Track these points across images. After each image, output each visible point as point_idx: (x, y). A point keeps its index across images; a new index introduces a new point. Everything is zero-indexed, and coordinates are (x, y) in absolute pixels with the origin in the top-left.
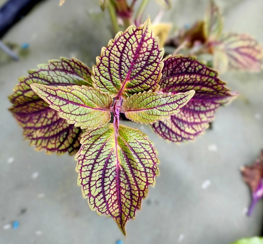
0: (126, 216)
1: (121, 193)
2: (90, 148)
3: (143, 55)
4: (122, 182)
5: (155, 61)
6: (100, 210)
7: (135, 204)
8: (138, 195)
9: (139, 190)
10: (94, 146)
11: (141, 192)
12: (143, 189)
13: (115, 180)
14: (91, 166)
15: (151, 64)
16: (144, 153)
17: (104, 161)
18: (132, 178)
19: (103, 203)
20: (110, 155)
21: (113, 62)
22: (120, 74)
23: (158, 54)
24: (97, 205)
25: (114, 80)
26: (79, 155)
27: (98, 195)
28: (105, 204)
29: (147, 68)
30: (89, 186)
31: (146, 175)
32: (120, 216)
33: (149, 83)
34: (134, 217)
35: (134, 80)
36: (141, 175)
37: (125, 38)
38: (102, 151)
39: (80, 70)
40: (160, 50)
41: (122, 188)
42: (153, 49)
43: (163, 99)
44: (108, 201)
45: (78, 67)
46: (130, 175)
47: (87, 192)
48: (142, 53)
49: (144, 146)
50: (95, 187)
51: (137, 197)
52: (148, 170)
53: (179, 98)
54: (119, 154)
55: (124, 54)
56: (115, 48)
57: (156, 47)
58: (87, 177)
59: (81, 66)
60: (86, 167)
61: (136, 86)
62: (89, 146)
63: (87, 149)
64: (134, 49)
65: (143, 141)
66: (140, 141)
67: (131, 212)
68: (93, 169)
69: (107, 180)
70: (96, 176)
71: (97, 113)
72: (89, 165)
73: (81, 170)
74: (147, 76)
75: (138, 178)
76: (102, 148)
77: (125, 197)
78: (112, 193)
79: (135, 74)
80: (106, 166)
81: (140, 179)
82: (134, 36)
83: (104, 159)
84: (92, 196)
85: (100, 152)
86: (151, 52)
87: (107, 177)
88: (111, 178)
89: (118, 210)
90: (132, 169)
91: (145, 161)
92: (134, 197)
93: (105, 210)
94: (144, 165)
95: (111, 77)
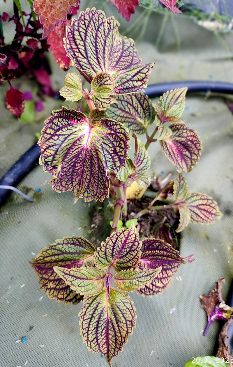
0: (111, 354)
1: (108, 338)
2: (89, 306)
3: (128, 245)
4: (110, 330)
5: (136, 249)
6: (94, 350)
7: (118, 346)
8: (120, 340)
9: (121, 337)
10: (92, 305)
11: (123, 338)
12: (124, 336)
13: (105, 329)
14: (89, 319)
15: (133, 251)
16: (126, 310)
17: (98, 315)
18: (117, 328)
19: (96, 345)
20: (102, 311)
21: (108, 249)
22: (112, 255)
23: (138, 245)
24: (92, 347)
25: (108, 259)
26: (82, 312)
27: (93, 340)
28: (97, 346)
29: (130, 253)
30: (88, 334)
31: (127, 326)
32: (108, 353)
33: (132, 263)
34: (117, 355)
35: (122, 259)
36: (123, 325)
37: (117, 235)
38: (97, 308)
39: (85, 244)
40: (139, 242)
41: (110, 334)
42: (135, 241)
43: (140, 273)
44: (100, 344)
45: (84, 242)
46: (116, 325)
47: (86, 338)
48: (127, 243)
49: (126, 304)
50: (91, 334)
51: (120, 341)
52: (128, 322)
53: (151, 273)
54: (108, 309)
55: (116, 245)
56: (110, 241)
57: (137, 240)
58: (86, 328)
59: (85, 241)
60: (86, 321)
61: (123, 263)
62: (88, 305)
63: (87, 307)
64: (122, 241)
65: (126, 301)
66: (124, 301)
67: (115, 352)
68: (90, 322)
69: (99, 329)
70: (93, 326)
71: (95, 283)
72: (88, 319)
73: (82, 323)
74: (130, 258)
75: (121, 327)
76: (97, 306)
77: (111, 340)
78: (103, 338)
79: (122, 256)
80: (99, 318)
81: (122, 328)
82: (123, 234)
83: (98, 314)
84: (89, 341)
85: (96, 309)
86: (133, 243)
87: (99, 327)
88: (103, 327)
89: (106, 349)
90: (117, 321)
91: (126, 316)
92: (117, 341)
93: (97, 350)
94: (125, 318)
95: (106, 257)
